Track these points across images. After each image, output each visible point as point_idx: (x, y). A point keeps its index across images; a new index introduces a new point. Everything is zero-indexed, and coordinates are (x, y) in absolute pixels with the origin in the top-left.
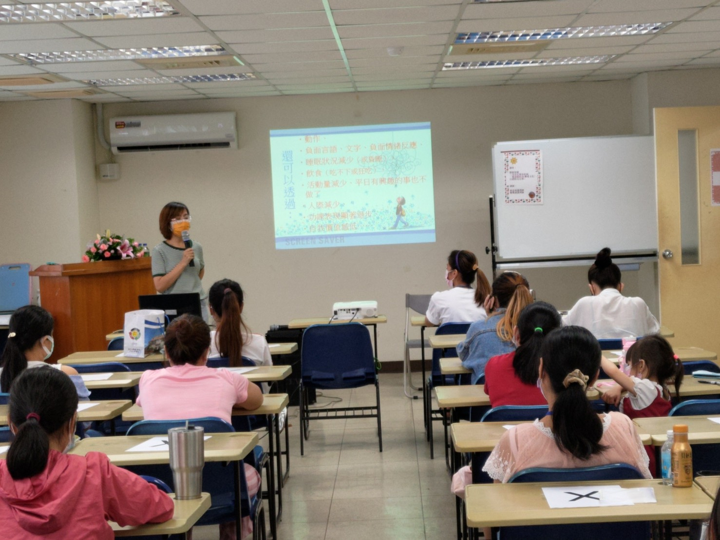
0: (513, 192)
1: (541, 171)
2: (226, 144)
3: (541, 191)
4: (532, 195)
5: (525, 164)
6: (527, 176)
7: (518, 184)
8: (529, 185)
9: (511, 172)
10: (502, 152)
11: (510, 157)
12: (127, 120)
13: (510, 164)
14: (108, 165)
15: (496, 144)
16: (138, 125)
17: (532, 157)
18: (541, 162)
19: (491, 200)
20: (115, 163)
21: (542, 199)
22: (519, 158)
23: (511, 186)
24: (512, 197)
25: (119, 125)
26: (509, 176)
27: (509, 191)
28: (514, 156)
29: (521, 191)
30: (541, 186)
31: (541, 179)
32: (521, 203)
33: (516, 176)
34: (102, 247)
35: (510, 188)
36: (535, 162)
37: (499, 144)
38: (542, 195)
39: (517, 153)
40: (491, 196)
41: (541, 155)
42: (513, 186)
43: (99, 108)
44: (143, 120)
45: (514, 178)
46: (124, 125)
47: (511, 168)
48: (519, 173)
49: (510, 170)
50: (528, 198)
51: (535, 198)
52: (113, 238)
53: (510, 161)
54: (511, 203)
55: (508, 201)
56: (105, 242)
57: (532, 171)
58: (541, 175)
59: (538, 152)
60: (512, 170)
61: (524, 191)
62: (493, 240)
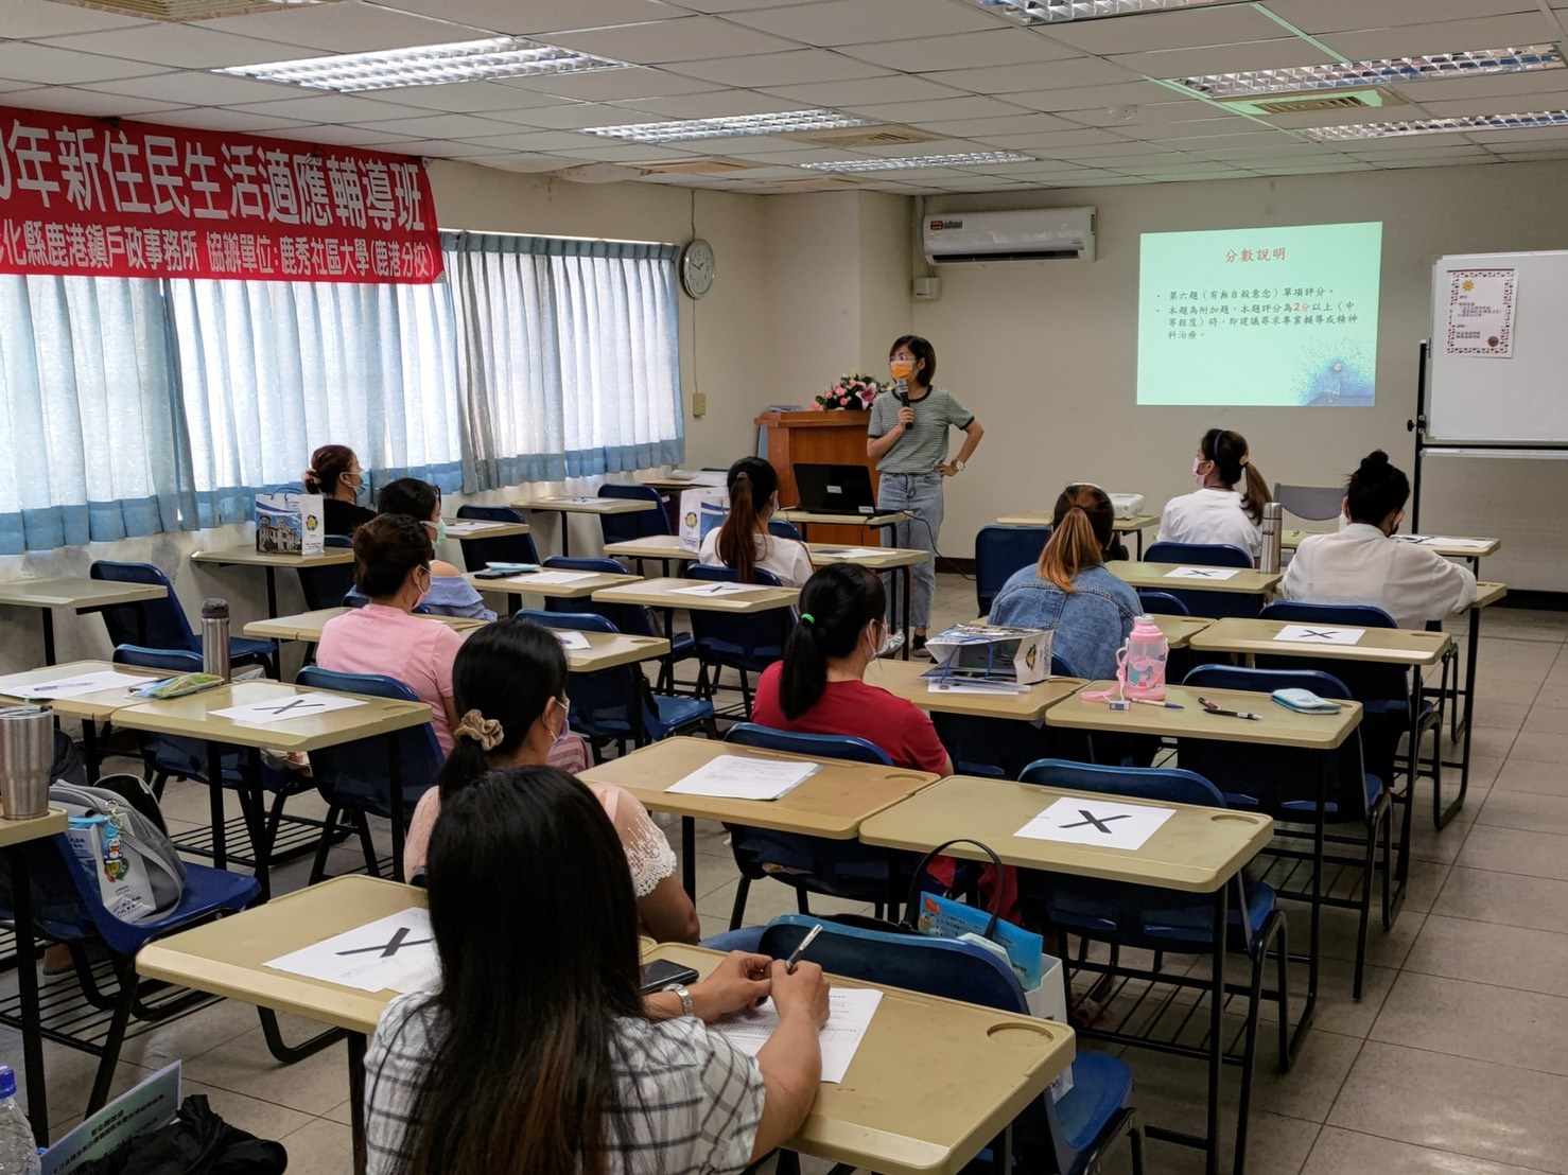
0: (1461, 336)
1: (1513, 303)
2: (1072, 254)
3: (1510, 335)
4: (1493, 342)
5: (1488, 291)
6: (1487, 310)
7: (1471, 323)
8: (1490, 325)
9: (1461, 304)
10: (1449, 271)
11: (1462, 280)
12: (946, 219)
13: (1461, 291)
14: (928, 279)
15: (1441, 258)
16: (959, 225)
17: (1499, 281)
18: (1514, 289)
19: (1423, 347)
20: (934, 276)
21: (1509, 349)
22: (1478, 281)
23: (1459, 326)
24: (1459, 343)
25: (936, 226)
26: (1458, 310)
27: (1455, 335)
28: (1469, 279)
29: (1477, 335)
30: (1510, 329)
31: (1512, 316)
32: (1474, 354)
33: (1470, 310)
34: (837, 392)
35: (1457, 330)
36: (1503, 288)
37: (1446, 258)
38: (1509, 342)
39: (1475, 273)
40: (1424, 342)
41: (1516, 277)
42: (1463, 326)
43: (919, 203)
44: (966, 219)
45: (1465, 314)
46: (942, 226)
47: (1461, 297)
48: (1476, 305)
49: (1460, 301)
50: (1487, 346)
51: (1498, 347)
52: (857, 379)
53: (1461, 286)
54: (1456, 354)
55: (1452, 349)
56: (842, 386)
57: (1498, 303)
58: (1513, 309)
59: (1511, 272)
60: (1463, 301)
61: (1481, 335)
62: (1420, 410)
